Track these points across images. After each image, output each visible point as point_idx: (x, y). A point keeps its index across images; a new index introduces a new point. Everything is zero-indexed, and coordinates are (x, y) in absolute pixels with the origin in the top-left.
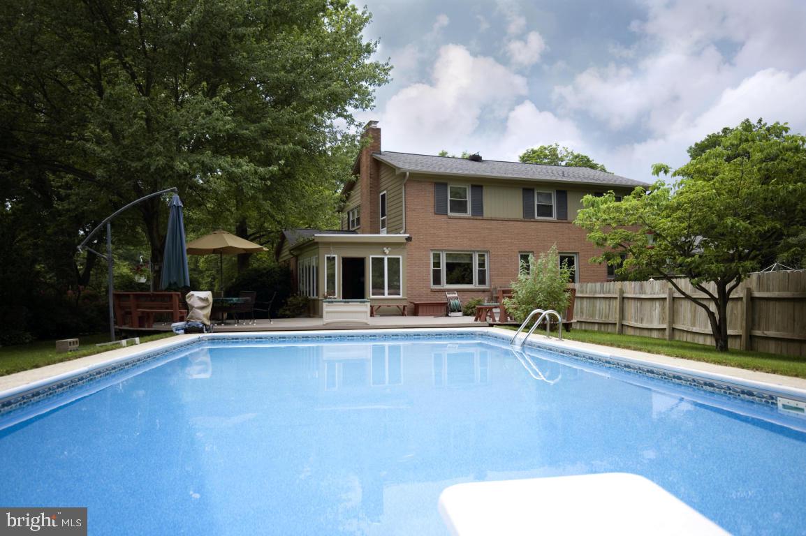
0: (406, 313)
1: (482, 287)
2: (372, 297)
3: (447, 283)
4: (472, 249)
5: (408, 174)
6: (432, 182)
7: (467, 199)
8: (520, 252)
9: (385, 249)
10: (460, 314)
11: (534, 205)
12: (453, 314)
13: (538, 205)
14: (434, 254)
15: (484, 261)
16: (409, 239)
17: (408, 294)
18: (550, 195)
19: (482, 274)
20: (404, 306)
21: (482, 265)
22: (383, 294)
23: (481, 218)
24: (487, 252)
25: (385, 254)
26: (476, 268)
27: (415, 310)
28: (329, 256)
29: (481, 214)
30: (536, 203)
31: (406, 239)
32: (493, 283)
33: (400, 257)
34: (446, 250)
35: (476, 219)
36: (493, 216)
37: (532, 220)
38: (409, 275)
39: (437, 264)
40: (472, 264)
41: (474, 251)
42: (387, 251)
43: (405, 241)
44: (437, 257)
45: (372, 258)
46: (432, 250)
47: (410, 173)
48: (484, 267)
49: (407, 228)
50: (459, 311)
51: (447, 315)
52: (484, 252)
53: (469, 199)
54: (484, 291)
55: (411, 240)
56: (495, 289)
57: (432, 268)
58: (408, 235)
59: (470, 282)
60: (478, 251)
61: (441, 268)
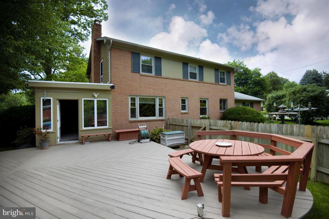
0: (110, 139)
1: (161, 118)
2: (84, 128)
3: (140, 116)
4: (156, 95)
5: (111, 41)
6: (130, 51)
7: (152, 65)
8: (181, 98)
9: (94, 93)
10: (148, 140)
11: (188, 72)
12: (143, 141)
13: (190, 73)
14: (131, 98)
15: (162, 102)
16: (113, 87)
17: (112, 125)
18: (196, 67)
19: (161, 110)
20: (109, 134)
21: (161, 105)
22: (94, 126)
23: (160, 77)
24: (164, 97)
25: (94, 97)
26: (157, 107)
27: (117, 137)
28: (43, 98)
29: (161, 75)
30: (189, 71)
31: (111, 87)
32: (167, 116)
33: (107, 100)
34: (139, 96)
35: (158, 77)
36: (168, 76)
37: (187, 80)
38: (113, 112)
39: (133, 104)
40: (155, 104)
41: (156, 97)
42: (96, 95)
43: (110, 89)
44: (133, 100)
45: (84, 100)
46: (130, 96)
47: (113, 41)
48: (162, 106)
49: (112, 80)
50: (148, 138)
51: (139, 141)
52: (162, 97)
53: (153, 65)
54: (162, 120)
55: (114, 88)
56: (169, 119)
57: (130, 107)
58: (112, 85)
59: (154, 116)
60: (159, 97)
61: (136, 107)
